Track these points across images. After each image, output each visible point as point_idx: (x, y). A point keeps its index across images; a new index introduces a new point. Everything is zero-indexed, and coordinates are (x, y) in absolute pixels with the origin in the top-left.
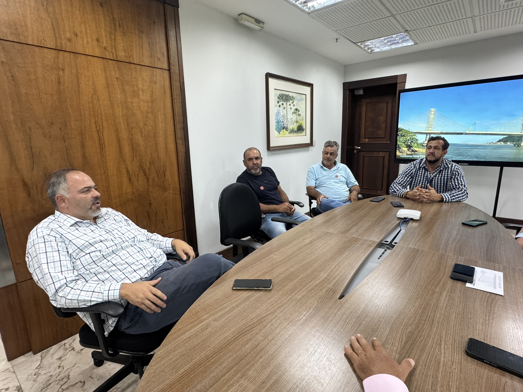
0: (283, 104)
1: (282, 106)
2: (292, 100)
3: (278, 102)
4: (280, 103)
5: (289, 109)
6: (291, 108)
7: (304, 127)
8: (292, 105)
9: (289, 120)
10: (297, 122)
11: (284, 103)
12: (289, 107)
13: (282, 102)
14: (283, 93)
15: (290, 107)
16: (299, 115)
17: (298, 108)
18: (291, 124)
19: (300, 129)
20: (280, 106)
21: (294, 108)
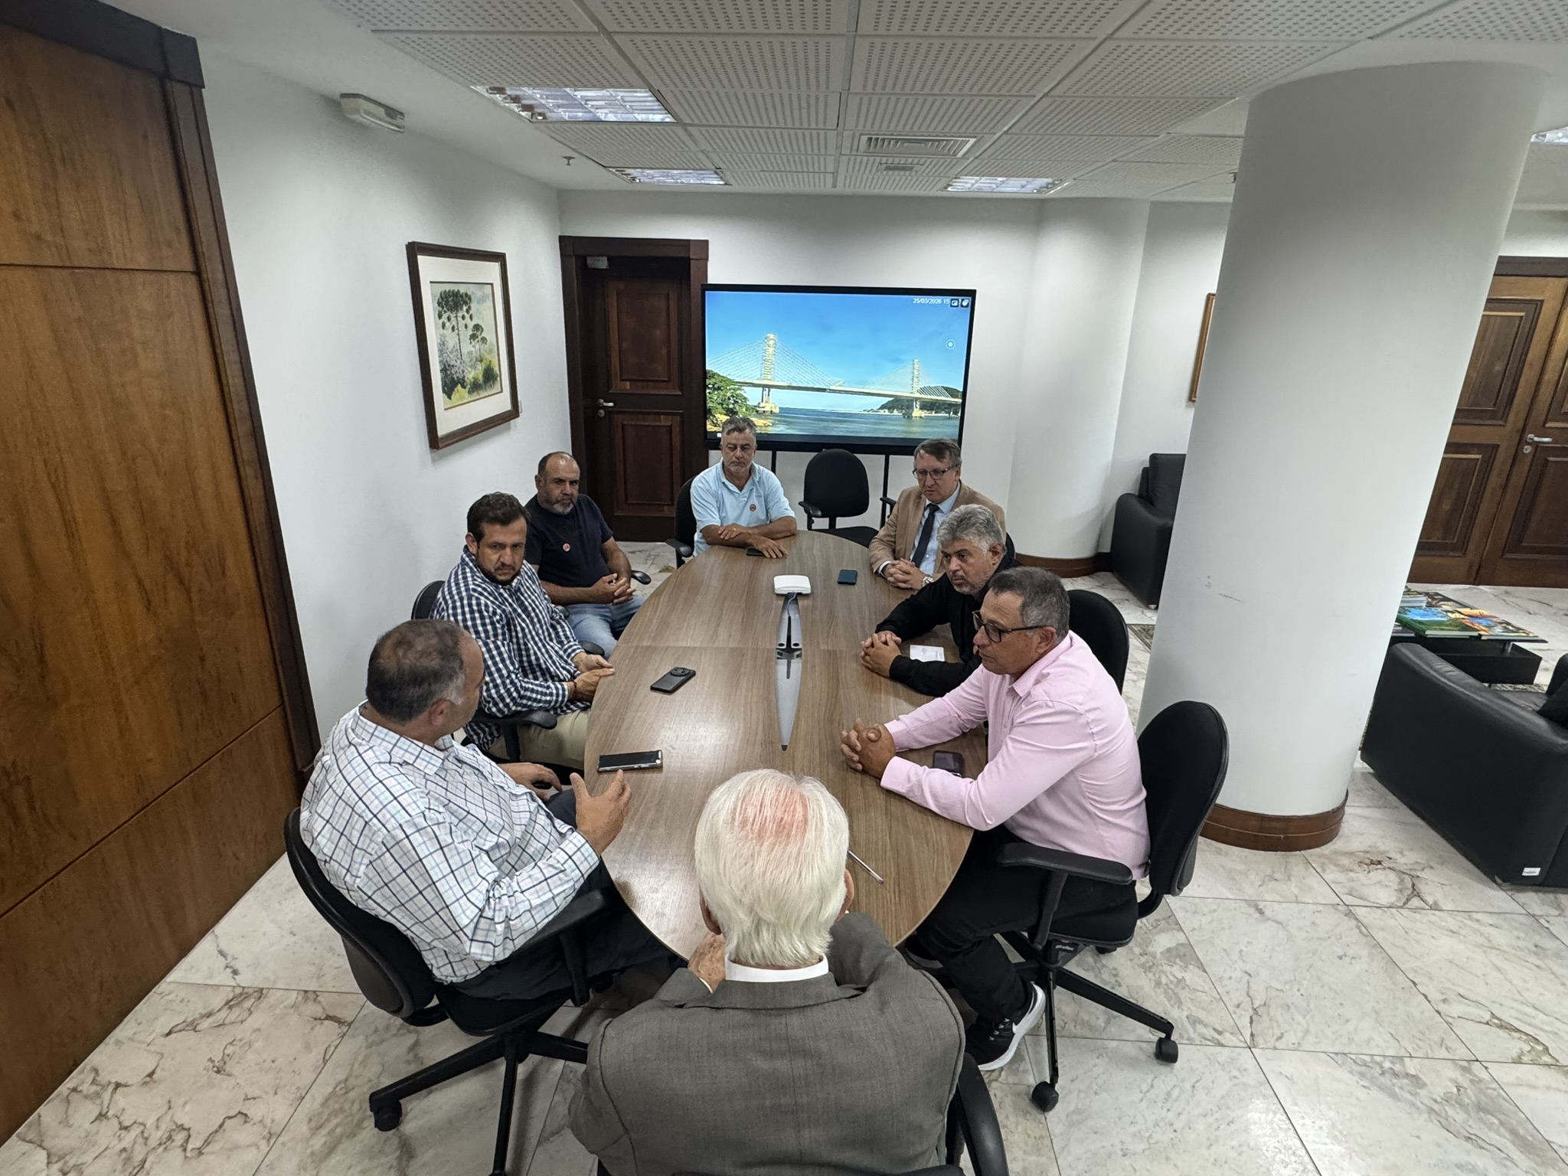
0: (449, 319)
1: (448, 324)
2: (466, 303)
3: (440, 316)
4: (445, 316)
5: (462, 328)
6: (466, 326)
7: (496, 369)
8: (467, 316)
9: (465, 358)
10: (481, 361)
11: (452, 316)
12: (462, 323)
13: (448, 313)
14: (448, 288)
15: (464, 322)
16: (484, 340)
17: (481, 323)
18: (471, 367)
19: (490, 376)
20: (444, 326)
21: (471, 324)
